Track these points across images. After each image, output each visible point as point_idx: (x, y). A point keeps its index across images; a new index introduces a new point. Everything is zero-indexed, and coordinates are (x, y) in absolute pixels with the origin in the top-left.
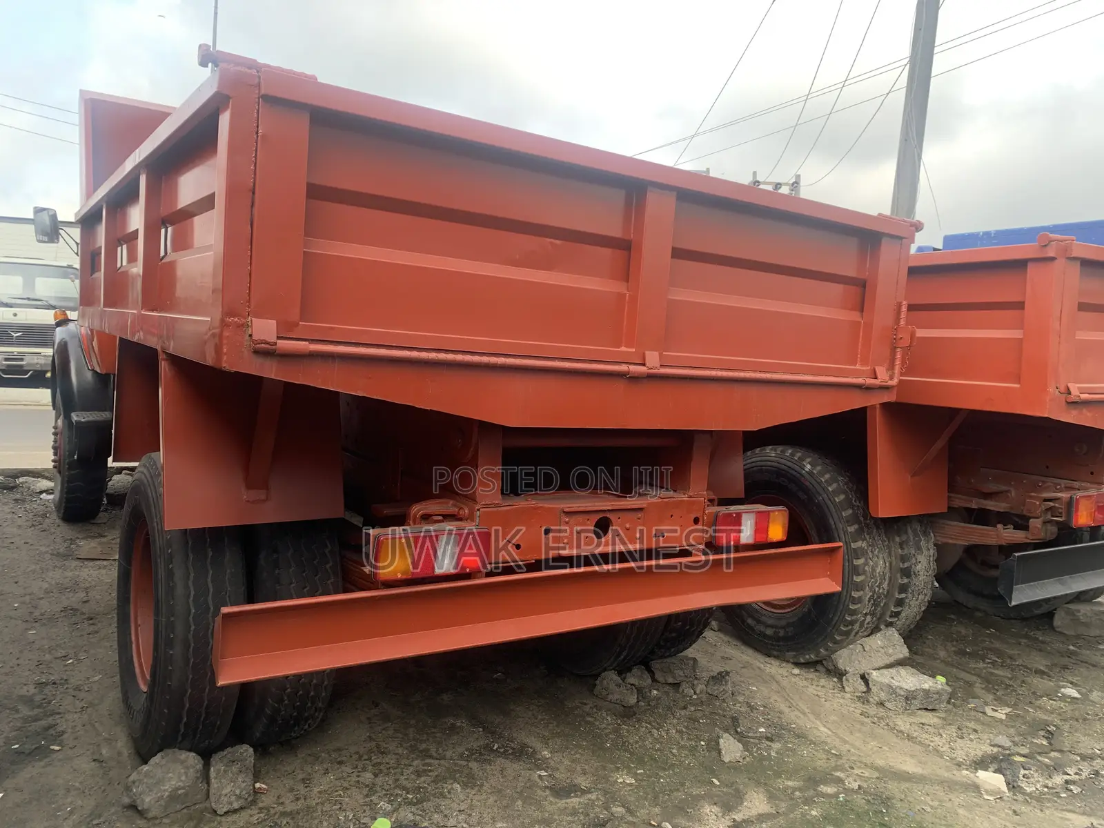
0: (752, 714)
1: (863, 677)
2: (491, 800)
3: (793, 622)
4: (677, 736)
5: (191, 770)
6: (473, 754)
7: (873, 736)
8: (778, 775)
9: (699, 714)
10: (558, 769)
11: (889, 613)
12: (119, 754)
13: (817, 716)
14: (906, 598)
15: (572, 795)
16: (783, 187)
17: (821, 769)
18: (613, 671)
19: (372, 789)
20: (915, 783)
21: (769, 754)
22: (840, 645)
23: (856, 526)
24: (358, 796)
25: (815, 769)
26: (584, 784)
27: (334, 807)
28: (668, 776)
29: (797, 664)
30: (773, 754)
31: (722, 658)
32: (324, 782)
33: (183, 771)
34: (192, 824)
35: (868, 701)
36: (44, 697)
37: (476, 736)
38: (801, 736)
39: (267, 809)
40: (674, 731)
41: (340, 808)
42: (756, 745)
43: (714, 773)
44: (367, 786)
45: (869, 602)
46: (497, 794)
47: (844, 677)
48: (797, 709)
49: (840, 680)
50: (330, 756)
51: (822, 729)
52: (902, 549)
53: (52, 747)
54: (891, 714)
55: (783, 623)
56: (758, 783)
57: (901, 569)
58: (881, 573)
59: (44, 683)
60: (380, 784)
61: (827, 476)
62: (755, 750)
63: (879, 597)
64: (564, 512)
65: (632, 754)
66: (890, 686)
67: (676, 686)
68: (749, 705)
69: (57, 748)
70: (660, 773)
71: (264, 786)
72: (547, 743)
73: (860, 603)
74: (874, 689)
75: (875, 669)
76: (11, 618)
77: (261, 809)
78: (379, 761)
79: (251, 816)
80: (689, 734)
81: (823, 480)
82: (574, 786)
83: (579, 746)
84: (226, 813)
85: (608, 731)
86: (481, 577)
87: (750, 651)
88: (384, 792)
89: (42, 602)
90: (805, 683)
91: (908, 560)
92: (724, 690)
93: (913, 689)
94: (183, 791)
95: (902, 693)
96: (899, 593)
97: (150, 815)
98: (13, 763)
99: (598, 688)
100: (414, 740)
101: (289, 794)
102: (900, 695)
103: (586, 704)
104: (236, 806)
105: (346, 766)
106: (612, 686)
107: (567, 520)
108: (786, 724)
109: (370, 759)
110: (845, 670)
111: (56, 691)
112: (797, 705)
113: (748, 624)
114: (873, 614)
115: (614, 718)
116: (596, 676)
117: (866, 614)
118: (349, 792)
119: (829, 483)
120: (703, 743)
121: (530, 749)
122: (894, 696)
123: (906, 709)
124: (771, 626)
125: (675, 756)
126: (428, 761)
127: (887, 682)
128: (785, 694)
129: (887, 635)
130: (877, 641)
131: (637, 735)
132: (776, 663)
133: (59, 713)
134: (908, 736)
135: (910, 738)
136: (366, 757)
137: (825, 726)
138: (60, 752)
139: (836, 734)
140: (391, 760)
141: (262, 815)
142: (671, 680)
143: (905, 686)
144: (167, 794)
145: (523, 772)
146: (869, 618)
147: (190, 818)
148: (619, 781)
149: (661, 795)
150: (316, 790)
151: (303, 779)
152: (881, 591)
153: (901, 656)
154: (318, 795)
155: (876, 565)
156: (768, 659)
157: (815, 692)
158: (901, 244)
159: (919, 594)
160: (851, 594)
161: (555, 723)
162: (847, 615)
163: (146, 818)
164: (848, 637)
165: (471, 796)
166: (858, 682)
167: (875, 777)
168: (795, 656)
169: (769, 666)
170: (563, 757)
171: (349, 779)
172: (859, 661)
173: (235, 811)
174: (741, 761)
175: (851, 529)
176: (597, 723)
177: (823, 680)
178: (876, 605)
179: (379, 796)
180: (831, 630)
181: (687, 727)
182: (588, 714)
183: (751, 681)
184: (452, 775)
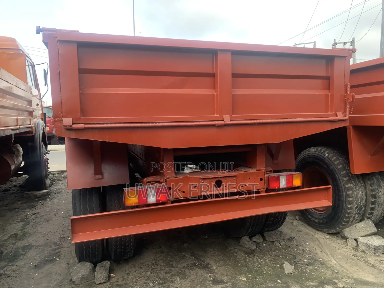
0: (303, 254)
1: (356, 240)
2: (189, 285)
3: (325, 217)
4: (269, 262)
5: (88, 269)
6: (188, 266)
7: (356, 265)
8: (307, 280)
9: (280, 253)
10: (217, 273)
11: (368, 213)
12: (75, 262)
13: (333, 256)
14: (375, 207)
15: (220, 284)
16: (347, 43)
17: (328, 278)
18: (247, 236)
19: (148, 278)
20: (370, 286)
21: (306, 271)
22: (345, 227)
23: (348, 178)
24: (143, 280)
25: (325, 278)
26: (225, 280)
27: (134, 284)
28: (261, 278)
29: (329, 234)
30: (308, 271)
31: (297, 231)
32: (134, 274)
33: (86, 269)
34: (88, 287)
35: (357, 250)
36: (61, 242)
37: (191, 260)
38: (323, 264)
39: (113, 283)
40: (268, 260)
41: (136, 284)
42: (301, 267)
43: (280, 278)
44: (147, 277)
45: (356, 209)
46: (192, 282)
47: (347, 240)
48: (325, 252)
49: (346, 241)
50: (139, 265)
51: (333, 261)
52: (371, 186)
53: (57, 259)
54: (368, 256)
55: (322, 217)
56: (298, 283)
57: (371, 195)
58: (361, 197)
59: (62, 238)
60: (152, 276)
61: (335, 158)
62: (300, 269)
63: (360, 207)
64: (201, 179)
65: (248, 269)
66: (367, 244)
67: (273, 242)
68: (303, 250)
69: (58, 259)
70: (257, 277)
71: (113, 275)
72: (216, 263)
73: (351, 209)
74: (360, 245)
75: (361, 237)
76: (60, 217)
77: (111, 283)
78: (154, 268)
79: (107, 285)
80: (274, 262)
81: (333, 160)
82: (222, 280)
83: (228, 265)
84: (99, 284)
85: (241, 259)
86: (170, 204)
87: (310, 228)
88: (152, 279)
89: (70, 211)
90: (331, 242)
91: (375, 191)
92: (292, 244)
93: (378, 245)
94: (86, 276)
95: (373, 247)
96: (372, 205)
97: (76, 283)
98: (44, 264)
99: (241, 242)
100: (169, 260)
101: (121, 278)
102: (371, 248)
103: (235, 249)
104: (102, 282)
105: (143, 269)
106: (246, 242)
107: (203, 181)
108: (317, 259)
109: (151, 267)
110: (348, 237)
111: (65, 240)
112: (325, 251)
113: (309, 218)
114: (359, 214)
115: (245, 254)
116: (241, 238)
117: (355, 214)
118: (141, 279)
119: (335, 160)
120: (278, 265)
121: (209, 265)
122: (369, 248)
123: (375, 254)
124: (317, 218)
125: (266, 270)
126: (171, 268)
127: (366, 242)
128: (321, 246)
129: (366, 222)
130: (362, 225)
131: (252, 261)
132: (320, 233)
133: (63, 248)
134: (373, 265)
135: (373, 266)
136: (150, 266)
137: (335, 260)
138: (58, 261)
139: (339, 264)
140: (158, 267)
141: (111, 285)
142: (271, 240)
143: (374, 244)
144: (80, 277)
145: (204, 274)
146: (357, 216)
147: (88, 285)
148: (240, 279)
149: (255, 286)
150: (130, 277)
151: (128, 273)
152: (361, 204)
153: (373, 231)
154: (130, 279)
155: (358, 193)
156: (317, 232)
157: (334, 246)
158: (345, 59)
159: (381, 205)
160: (347, 206)
161: (222, 256)
162: (346, 214)
163: (75, 284)
164: (348, 224)
165: (182, 282)
166: (353, 242)
167: (352, 282)
168: (328, 231)
169: (317, 234)
170: (221, 268)
171: (142, 274)
172: (354, 233)
173: (102, 283)
174: (293, 273)
175: (345, 179)
176: (238, 256)
177: (339, 241)
178: (359, 210)
179: (150, 281)
180: (340, 221)
181: (274, 259)
182: (236, 253)
183: (307, 240)
184: (178, 274)
